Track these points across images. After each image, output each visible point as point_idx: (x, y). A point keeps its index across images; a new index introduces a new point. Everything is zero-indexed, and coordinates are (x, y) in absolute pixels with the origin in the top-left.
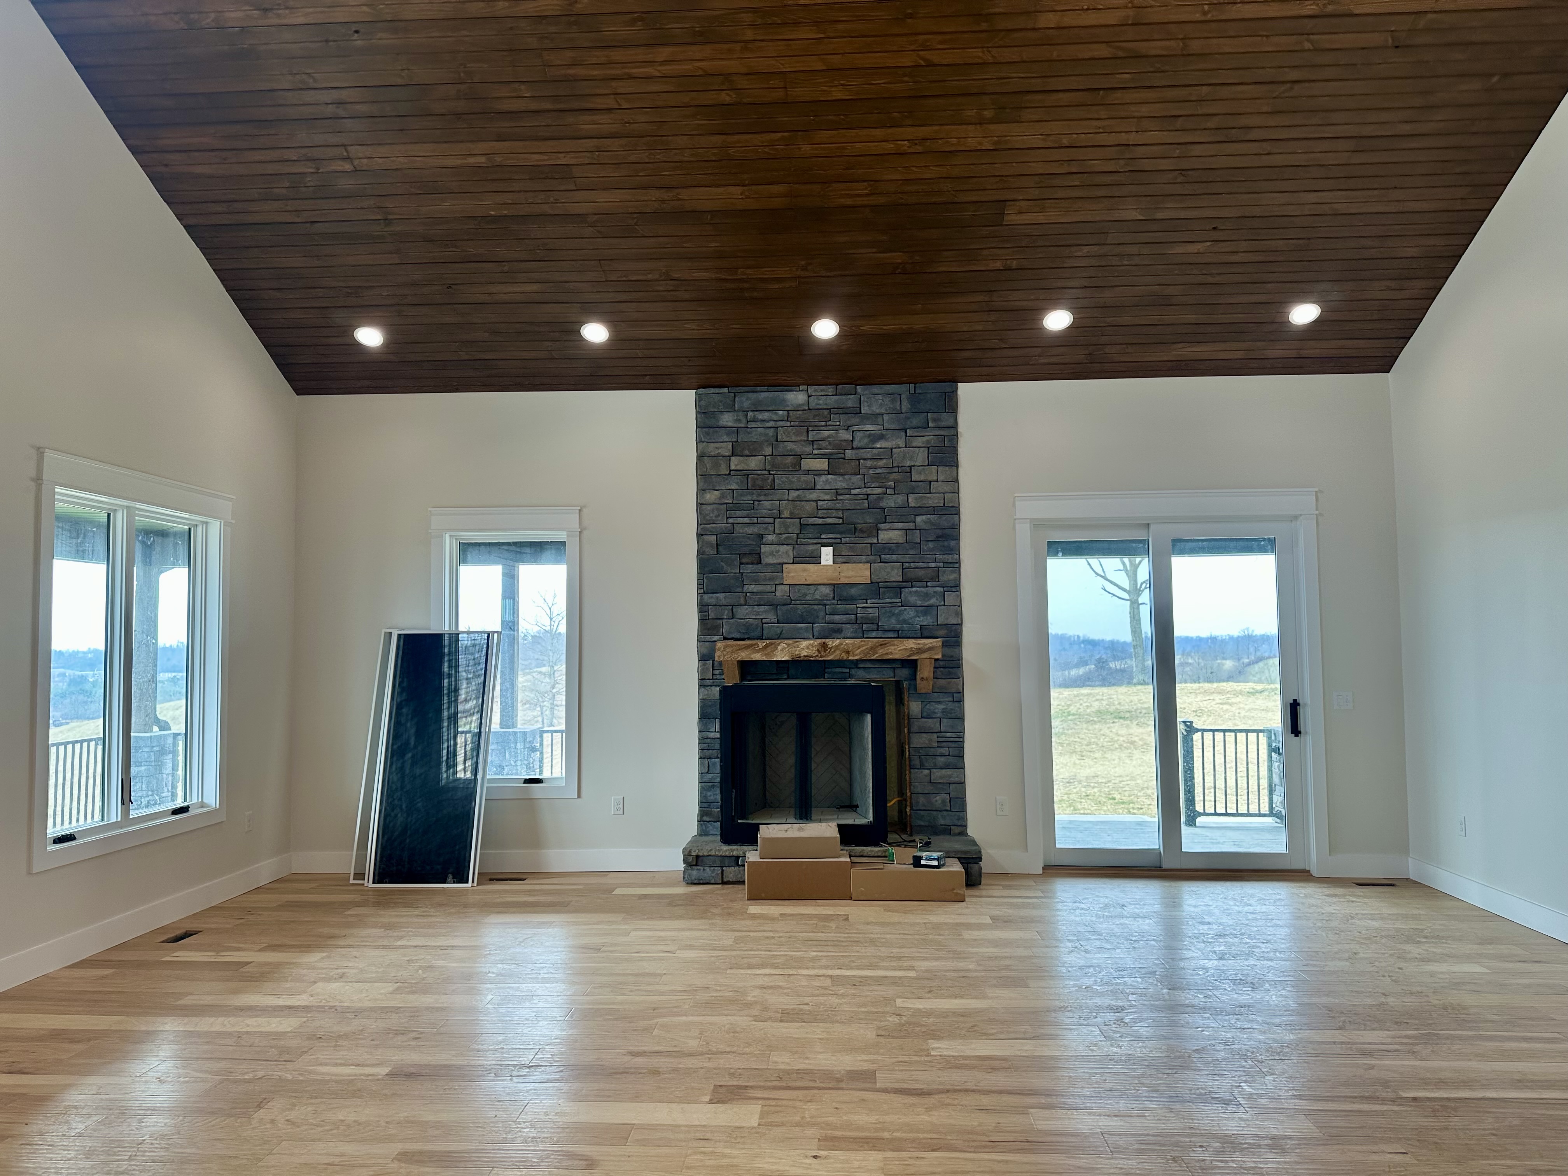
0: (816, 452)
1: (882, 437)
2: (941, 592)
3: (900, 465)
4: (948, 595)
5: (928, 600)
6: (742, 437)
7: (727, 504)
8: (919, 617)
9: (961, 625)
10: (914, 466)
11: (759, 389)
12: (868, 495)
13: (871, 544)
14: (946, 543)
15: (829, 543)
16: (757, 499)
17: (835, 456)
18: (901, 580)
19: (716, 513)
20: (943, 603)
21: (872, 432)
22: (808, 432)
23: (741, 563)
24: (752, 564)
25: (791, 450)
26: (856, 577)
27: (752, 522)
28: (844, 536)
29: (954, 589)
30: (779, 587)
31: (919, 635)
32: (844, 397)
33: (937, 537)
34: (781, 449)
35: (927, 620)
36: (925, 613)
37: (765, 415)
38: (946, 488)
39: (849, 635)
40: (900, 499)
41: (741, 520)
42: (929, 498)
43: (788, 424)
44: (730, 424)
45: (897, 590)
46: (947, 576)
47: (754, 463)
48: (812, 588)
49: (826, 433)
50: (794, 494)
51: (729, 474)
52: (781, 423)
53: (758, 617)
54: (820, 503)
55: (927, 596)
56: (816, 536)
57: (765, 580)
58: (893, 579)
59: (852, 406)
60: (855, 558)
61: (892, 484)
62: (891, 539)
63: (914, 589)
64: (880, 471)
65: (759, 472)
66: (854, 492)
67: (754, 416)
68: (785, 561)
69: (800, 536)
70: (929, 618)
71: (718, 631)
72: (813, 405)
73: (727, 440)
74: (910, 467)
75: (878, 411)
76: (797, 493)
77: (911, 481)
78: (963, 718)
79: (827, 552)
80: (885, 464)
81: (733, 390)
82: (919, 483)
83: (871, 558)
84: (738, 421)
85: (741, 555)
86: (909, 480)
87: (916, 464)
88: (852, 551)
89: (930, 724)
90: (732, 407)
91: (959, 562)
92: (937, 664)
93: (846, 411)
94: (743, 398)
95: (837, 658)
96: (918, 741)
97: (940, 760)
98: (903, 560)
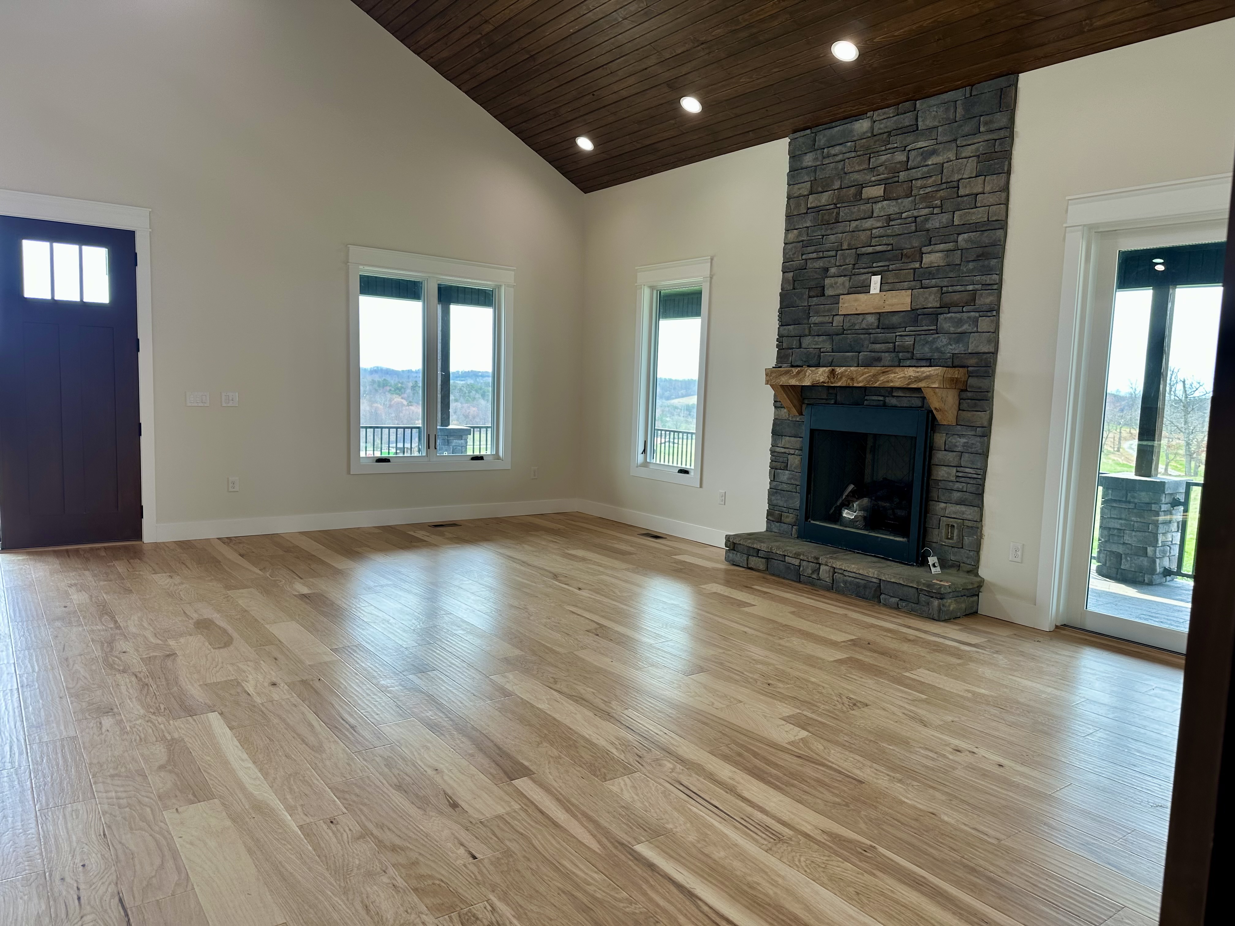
0: (873, 179)
1: (934, 152)
2: (975, 317)
3: (949, 180)
4: (981, 320)
5: (962, 326)
6: (820, 175)
7: (803, 241)
8: (951, 345)
9: (995, 353)
10: (962, 179)
11: (834, 124)
12: (916, 217)
13: (915, 269)
14: (986, 262)
15: (878, 271)
16: (825, 233)
17: (890, 181)
18: (938, 305)
19: (793, 251)
20: (975, 329)
21: (926, 149)
22: (870, 158)
23: (810, 297)
24: (818, 297)
25: (854, 181)
26: (898, 304)
27: (818, 256)
28: (892, 263)
29: (989, 314)
30: (836, 318)
31: (950, 364)
32: (902, 116)
33: (978, 256)
34: (846, 182)
35: (956, 348)
36: (958, 341)
37: (837, 149)
38: (992, 199)
39: (887, 363)
40: (945, 218)
41: (811, 256)
42: (974, 213)
43: (853, 154)
44: (810, 164)
45: (934, 316)
46: (985, 299)
47: (825, 198)
48: (861, 317)
49: (884, 158)
50: (854, 224)
51: (807, 213)
52: (847, 155)
53: (817, 347)
54: (873, 231)
55: (960, 322)
56: (868, 265)
57: (824, 311)
58: (930, 305)
59: (908, 124)
60: (899, 285)
61: (938, 202)
62: (932, 262)
63: (949, 315)
64: (929, 190)
65: (828, 207)
66: (904, 215)
67: (828, 152)
68: (841, 292)
69: (857, 266)
70: (961, 346)
71: (788, 359)
72: (876, 131)
73: (807, 180)
74: (959, 181)
75: (931, 125)
76: (857, 223)
77: (958, 197)
78: (985, 454)
79: (876, 280)
80: (935, 181)
81: (814, 130)
82: (966, 198)
83: (913, 283)
84: (816, 159)
85: (810, 289)
86: (956, 196)
87: (965, 176)
88: (897, 278)
89: (951, 457)
90: (813, 148)
91: (1000, 283)
92: (964, 395)
93: (903, 131)
94: (821, 137)
95: (844, 385)
96: (941, 473)
97: (956, 495)
98: (942, 284)
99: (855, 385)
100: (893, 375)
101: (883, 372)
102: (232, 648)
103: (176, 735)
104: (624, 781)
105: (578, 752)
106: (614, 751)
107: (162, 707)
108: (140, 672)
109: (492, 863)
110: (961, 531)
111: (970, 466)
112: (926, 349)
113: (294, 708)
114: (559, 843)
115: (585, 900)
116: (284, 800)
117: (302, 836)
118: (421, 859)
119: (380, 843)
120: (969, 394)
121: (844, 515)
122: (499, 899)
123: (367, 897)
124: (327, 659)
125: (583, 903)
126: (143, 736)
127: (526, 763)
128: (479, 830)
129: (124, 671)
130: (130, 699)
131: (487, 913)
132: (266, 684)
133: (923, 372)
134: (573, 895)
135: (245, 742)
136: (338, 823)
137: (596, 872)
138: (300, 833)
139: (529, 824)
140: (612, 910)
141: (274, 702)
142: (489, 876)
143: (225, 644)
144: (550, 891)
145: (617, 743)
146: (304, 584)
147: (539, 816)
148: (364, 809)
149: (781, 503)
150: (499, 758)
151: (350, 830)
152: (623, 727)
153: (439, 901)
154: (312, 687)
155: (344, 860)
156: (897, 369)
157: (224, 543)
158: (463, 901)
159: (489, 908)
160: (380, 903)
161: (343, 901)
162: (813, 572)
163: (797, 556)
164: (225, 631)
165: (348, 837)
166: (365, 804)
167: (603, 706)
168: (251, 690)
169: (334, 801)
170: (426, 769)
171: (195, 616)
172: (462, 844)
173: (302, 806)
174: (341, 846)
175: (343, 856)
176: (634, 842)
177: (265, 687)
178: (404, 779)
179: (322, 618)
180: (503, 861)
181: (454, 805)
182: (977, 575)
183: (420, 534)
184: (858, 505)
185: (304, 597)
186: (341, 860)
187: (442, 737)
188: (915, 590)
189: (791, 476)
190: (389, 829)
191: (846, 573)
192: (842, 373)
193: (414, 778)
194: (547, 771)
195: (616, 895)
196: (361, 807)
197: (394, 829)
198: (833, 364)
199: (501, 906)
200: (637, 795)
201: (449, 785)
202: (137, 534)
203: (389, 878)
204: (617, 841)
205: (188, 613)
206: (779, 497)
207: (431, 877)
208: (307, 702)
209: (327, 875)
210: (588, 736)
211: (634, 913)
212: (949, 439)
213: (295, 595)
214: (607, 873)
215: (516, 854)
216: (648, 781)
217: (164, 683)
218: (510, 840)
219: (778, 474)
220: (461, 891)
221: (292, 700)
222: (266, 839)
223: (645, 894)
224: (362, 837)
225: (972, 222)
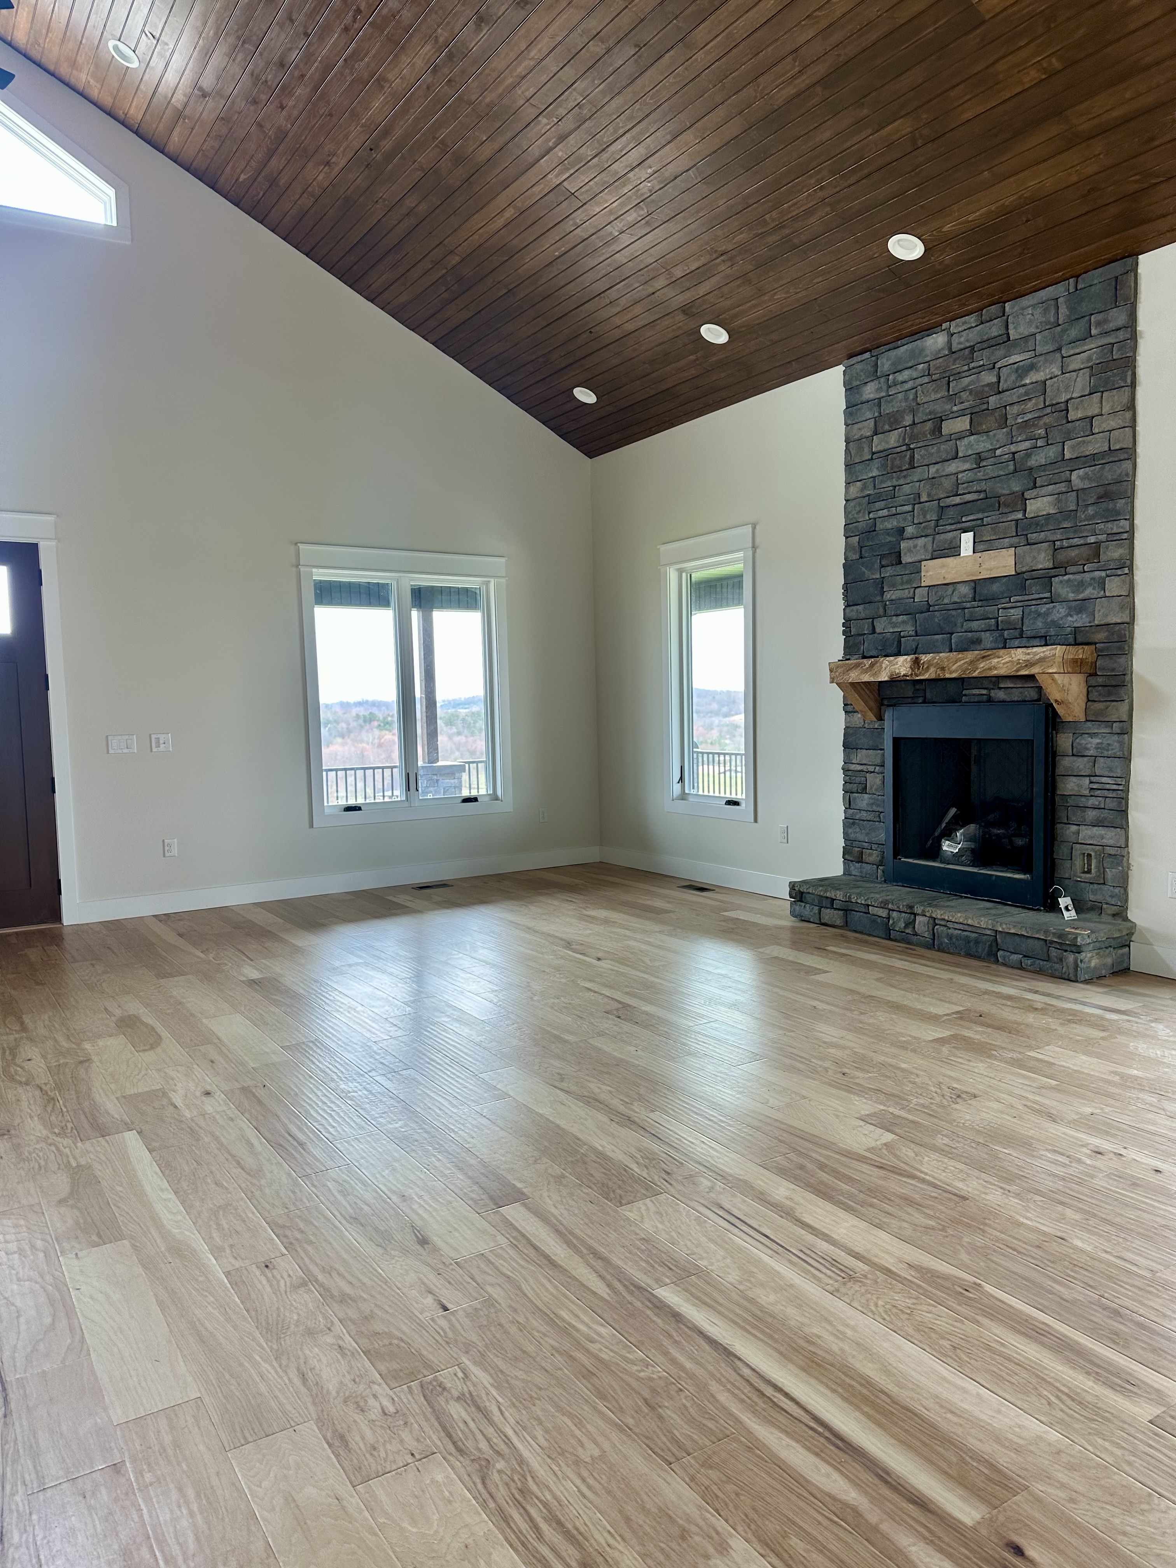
0: (955, 409)
1: (1032, 367)
2: (1100, 577)
3: (1054, 402)
4: (1109, 581)
5: (1083, 591)
6: (887, 409)
7: (869, 495)
8: (1071, 616)
9: (1131, 622)
10: (1071, 399)
11: (899, 343)
12: (1014, 453)
13: (1017, 520)
14: (1111, 505)
15: (969, 527)
16: (897, 483)
17: (977, 409)
18: (1051, 566)
19: (858, 509)
20: (1102, 593)
21: (1021, 364)
23: (883, 566)
24: (893, 565)
25: (930, 413)
26: (999, 568)
27: (890, 513)
28: (986, 514)
29: (1119, 572)
30: (917, 590)
31: (1071, 641)
32: (988, 324)
33: (1099, 498)
34: (921, 415)
35: (1079, 620)
36: (1080, 610)
37: (906, 374)
38: (1113, 421)
39: (989, 646)
40: (1052, 451)
41: (881, 513)
42: (1090, 442)
43: (927, 379)
44: (872, 396)
45: (1046, 579)
46: (1113, 553)
47: (893, 439)
48: (951, 588)
49: (966, 381)
50: (933, 469)
51: (872, 459)
52: (919, 381)
53: (896, 630)
54: (960, 476)
56: (956, 521)
57: (902, 583)
58: (1040, 567)
59: (996, 334)
60: (997, 544)
61: (1042, 432)
62: (1038, 510)
63: (1066, 577)
64: (1029, 416)
65: (899, 449)
66: (998, 452)
67: (894, 379)
68: (923, 557)
69: (941, 522)
70: (1084, 616)
71: (859, 649)
72: (955, 347)
73: (869, 417)
74: (1067, 402)
75: (1027, 333)
76: (937, 466)
77: (1069, 422)
78: (1127, 759)
79: (967, 540)
80: (1036, 404)
81: (875, 353)
82: (1078, 423)
83: (1016, 540)
84: (879, 390)
85: (882, 557)
86: (1064, 421)
87: (1075, 395)
88: (994, 534)
89: (1081, 764)
90: (874, 374)
91: (1131, 531)
92: (1093, 681)
93: (990, 344)
94: (885, 361)
95: (933, 676)
96: (1070, 786)
97: (1091, 814)
98: (1055, 539)
99: (948, 676)
100: (996, 660)
101: (984, 657)
102: (159, 1050)
103: (83, 1162)
104: (646, 1205)
105: (586, 1169)
106: (634, 1167)
107: (70, 1125)
108: (46, 1084)
109: (468, 1315)
110: (1101, 862)
111: (1106, 774)
112: (1039, 624)
113: (230, 1123)
114: (556, 1287)
115: (587, 1363)
116: (209, 1240)
117: (228, 1285)
118: (377, 1311)
119: (326, 1292)
120: (1100, 680)
121: (945, 848)
122: (475, 1363)
123: (305, 1363)
124: (275, 1059)
125: (583, 1366)
126: (42, 1163)
127: (519, 1185)
128: (453, 1273)
129: (27, 1084)
130: (31, 1117)
131: (457, 1381)
132: (198, 1094)
133: (1035, 654)
134: (571, 1356)
135: (166, 1167)
136: (274, 1268)
137: (602, 1325)
138: (226, 1281)
139: (518, 1263)
140: (621, 1375)
141: (207, 1116)
142: (463, 1333)
143: (151, 1045)
144: (541, 1350)
145: (639, 1156)
146: (254, 968)
147: (532, 1253)
148: (309, 1248)
149: (861, 837)
150: (484, 1179)
151: (289, 1276)
152: (647, 1135)
153: (396, 1366)
154: (254, 1095)
155: (278, 1315)
156: (1002, 652)
157: (160, 921)
158: (428, 1366)
159: (460, 1375)
160: (321, 1370)
161: (274, 1368)
162: (906, 926)
163: (884, 905)
164: (153, 1029)
165: (286, 1285)
166: (310, 1243)
167: (622, 1108)
168: (178, 1102)
169: (273, 1239)
170: (390, 1195)
171: (118, 1012)
172: (430, 1292)
173: (231, 1246)
174: (277, 1297)
175: (278, 1309)
176: (655, 1286)
177: (196, 1097)
178: (362, 1209)
179: (273, 1009)
180: (481, 1313)
181: (423, 1241)
182: (1126, 919)
183: (401, 899)
184: (963, 834)
185: (252, 983)
186: (275, 1315)
187: (413, 1154)
188: (1042, 942)
189: (872, 801)
190: (338, 1274)
191: (950, 925)
192: (929, 661)
193: (374, 1208)
194: (545, 1194)
195: (628, 1355)
196: (306, 1246)
197: (346, 1275)
198: (919, 650)
199: (476, 1371)
200: (662, 1223)
201: (418, 1214)
202: (56, 915)
203: (334, 1337)
204: (632, 1284)
205: (110, 1009)
206: (858, 830)
207: (390, 1335)
208: (246, 1115)
209: (257, 1334)
210: (600, 1148)
211: (651, 1379)
212: (1078, 740)
213: (243, 982)
214: (617, 1327)
215: (499, 1304)
216: (678, 1204)
217: (74, 1097)
218: (492, 1285)
219: (855, 799)
220: (424, 1352)
221: (229, 1112)
222: (183, 1290)
223: (666, 1353)
224: (304, 1284)
225: (1088, 453)
